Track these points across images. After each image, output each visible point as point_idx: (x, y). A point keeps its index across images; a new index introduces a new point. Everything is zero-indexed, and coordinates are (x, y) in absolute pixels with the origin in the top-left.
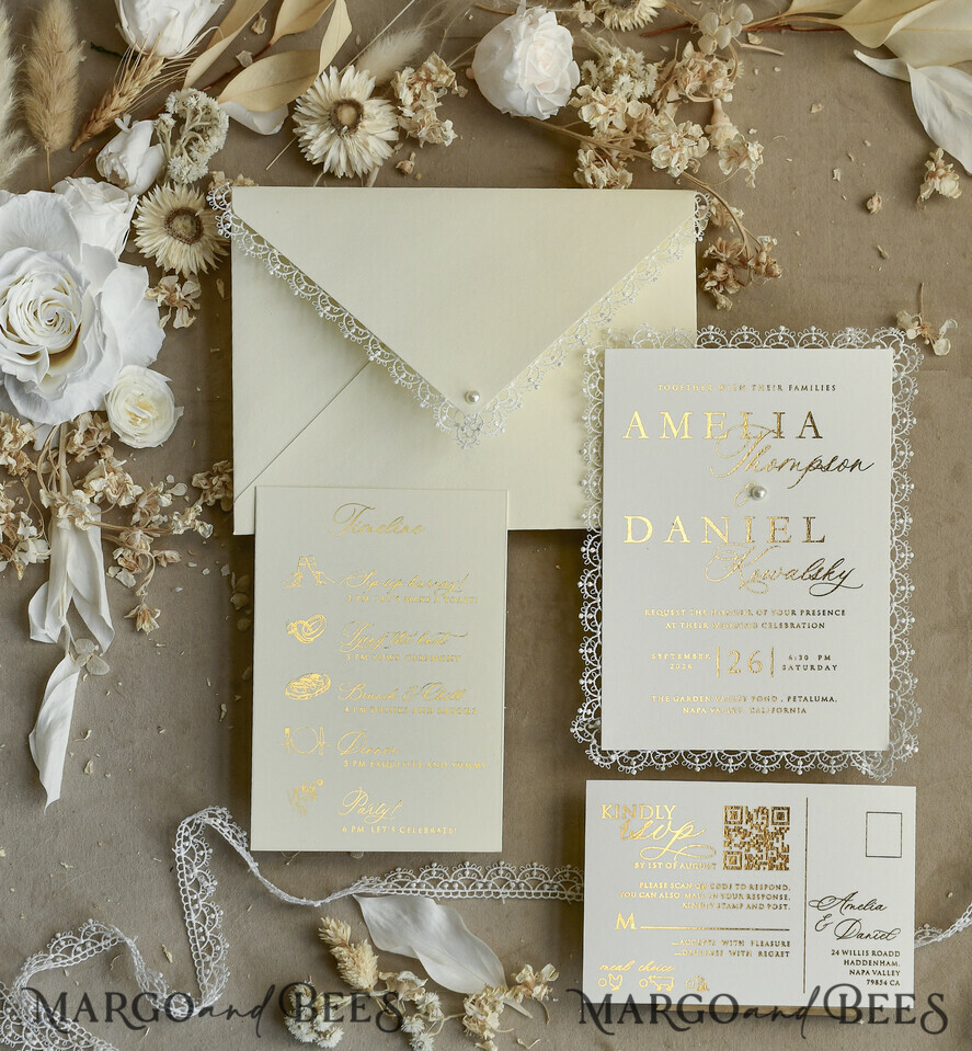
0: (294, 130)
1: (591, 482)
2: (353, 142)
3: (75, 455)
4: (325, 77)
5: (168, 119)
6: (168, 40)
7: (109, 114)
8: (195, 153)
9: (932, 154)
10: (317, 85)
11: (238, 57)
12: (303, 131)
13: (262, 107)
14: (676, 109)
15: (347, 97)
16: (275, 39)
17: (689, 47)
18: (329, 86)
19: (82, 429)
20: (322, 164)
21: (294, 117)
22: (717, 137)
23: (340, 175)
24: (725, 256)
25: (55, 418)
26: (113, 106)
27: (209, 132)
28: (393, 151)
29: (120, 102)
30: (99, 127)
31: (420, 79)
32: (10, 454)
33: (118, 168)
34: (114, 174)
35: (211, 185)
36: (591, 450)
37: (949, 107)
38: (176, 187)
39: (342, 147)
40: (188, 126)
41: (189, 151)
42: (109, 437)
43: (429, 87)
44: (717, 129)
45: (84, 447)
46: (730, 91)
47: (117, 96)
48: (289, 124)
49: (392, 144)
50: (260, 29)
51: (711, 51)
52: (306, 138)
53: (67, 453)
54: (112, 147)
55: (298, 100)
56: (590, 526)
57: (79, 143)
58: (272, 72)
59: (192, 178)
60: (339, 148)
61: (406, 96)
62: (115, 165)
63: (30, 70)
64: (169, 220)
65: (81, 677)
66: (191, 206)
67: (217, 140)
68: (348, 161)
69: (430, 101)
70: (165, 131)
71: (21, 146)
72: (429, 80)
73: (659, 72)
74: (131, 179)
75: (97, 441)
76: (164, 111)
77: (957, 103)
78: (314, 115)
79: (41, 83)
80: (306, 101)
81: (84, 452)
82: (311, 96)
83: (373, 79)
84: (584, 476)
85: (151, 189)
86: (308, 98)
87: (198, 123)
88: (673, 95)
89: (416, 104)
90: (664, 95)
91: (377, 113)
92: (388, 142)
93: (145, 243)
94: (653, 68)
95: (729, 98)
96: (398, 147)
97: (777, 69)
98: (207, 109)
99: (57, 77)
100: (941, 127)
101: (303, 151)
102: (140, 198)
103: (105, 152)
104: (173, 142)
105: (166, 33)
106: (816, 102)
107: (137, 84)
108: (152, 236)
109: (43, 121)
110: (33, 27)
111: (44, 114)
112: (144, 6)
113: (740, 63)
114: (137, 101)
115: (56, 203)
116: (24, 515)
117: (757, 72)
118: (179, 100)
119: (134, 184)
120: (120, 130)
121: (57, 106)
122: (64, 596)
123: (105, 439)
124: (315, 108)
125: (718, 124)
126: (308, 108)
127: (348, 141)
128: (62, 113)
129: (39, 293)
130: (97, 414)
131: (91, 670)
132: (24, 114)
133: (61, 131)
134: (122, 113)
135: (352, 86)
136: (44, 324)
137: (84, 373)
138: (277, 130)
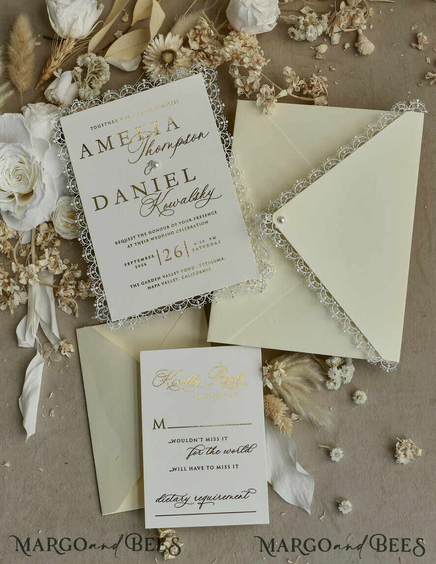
0: (143, 68)
3: (40, 246)
4: (156, 39)
5: (79, 70)
6: (76, 30)
7: (50, 70)
8: (94, 85)
10: (153, 44)
11: (115, 34)
12: (147, 68)
13: (127, 57)
14: (340, 36)
15: (168, 48)
16: (133, 23)
17: (343, 4)
18: (158, 44)
19: (42, 233)
21: (144, 61)
22: (362, 48)
25: (26, 227)
26: (52, 65)
27: (101, 74)
29: (55, 63)
30: (47, 76)
33: (54, 96)
34: (53, 99)
40: (89, 72)
41: (90, 85)
42: (56, 235)
44: (361, 44)
45: (44, 242)
46: (365, 24)
47: (53, 61)
48: (142, 65)
50: (125, 19)
51: (354, 4)
52: (149, 71)
53: (36, 246)
54: (51, 86)
55: (144, 53)
57: (38, 85)
58: (131, 40)
62: (52, 95)
63: (9, 52)
65: (47, 364)
70: (78, 75)
71: (7, 91)
73: (329, 18)
74: (61, 100)
75: (50, 238)
76: (76, 65)
78: (152, 59)
79: (15, 58)
80: (149, 53)
81: (44, 245)
82: (150, 49)
83: (182, 38)
86: (149, 51)
87: (93, 70)
90: (332, 29)
94: (325, 17)
95: (365, 27)
97: (391, 10)
98: (98, 62)
99: (22, 54)
103: (48, 89)
104: (82, 80)
105: (74, 27)
106: (413, 24)
107: (62, 54)
109: (16, 77)
110: (11, 31)
111: (16, 73)
112: (61, 15)
113: (371, 9)
114: (63, 62)
115: (17, 119)
116: (12, 280)
117: (381, 12)
118: (83, 60)
119: (63, 103)
120: (56, 77)
121: (23, 69)
122: (34, 322)
123: (55, 237)
124: (152, 56)
125: (361, 41)
126: (150, 56)
127: (170, 71)
128: (26, 72)
129: (10, 165)
130: (50, 223)
131: (52, 360)
132: (8, 75)
133: (26, 81)
134: (56, 69)
135: (171, 43)
136: (14, 180)
137: (36, 203)
138: (136, 68)
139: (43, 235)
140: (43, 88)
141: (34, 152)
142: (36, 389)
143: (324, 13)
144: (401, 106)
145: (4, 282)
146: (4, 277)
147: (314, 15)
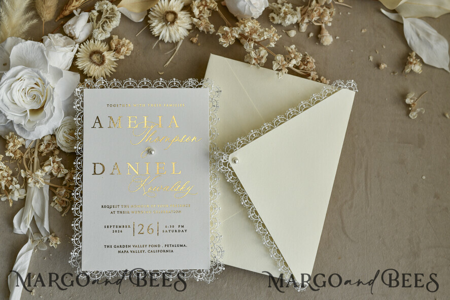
0: (148, 21)
2: (173, 29)
3: (42, 152)
5: (95, 13)
7: (71, 8)
8: (105, 28)
9: (410, 54)
10: (159, 4)
12: (151, 22)
13: (137, 10)
15: (171, 10)
17: (314, 2)
18: (164, 4)
19: (45, 142)
20: (159, 36)
21: (149, 16)
22: (324, 40)
23: (166, 41)
25: (33, 137)
26: (73, 4)
27: (113, 19)
28: (189, 33)
29: (76, 4)
30: (67, 13)
31: (202, 5)
32: (12, 152)
33: (71, 31)
34: (70, 33)
35: (112, 41)
37: (418, 35)
38: (96, 42)
39: (168, 30)
40: (104, 16)
41: (103, 27)
43: (206, 8)
44: (323, 36)
45: (46, 150)
46: (330, 22)
47: (75, 1)
48: (147, 19)
49: (189, 30)
51: (323, 4)
52: (152, 25)
53: (39, 152)
54: (70, 22)
55: (151, 9)
57: (59, 18)
59: (103, 38)
60: (166, 30)
61: (196, 12)
62: (70, 30)
64: (91, 56)
65: (34, 250)
66: (101, 50)
67: (116, 23)
68: (170, 36)
69: (205, 14)
70: (93, 17)
71: (32, 18)
72: (206, 5)
73: (301, 11)
74: (77, 36)
75: (51, 148)
76: (94, 9)
77: (421, 34)
78: (157, 16)
80: (154, 10)
81: (45, 152)
82: (157, 8)
83: (183, 3)
85: (85, 42)
86: (155, 8)
87: (107, 15)
88: (306, 20)
89: (200, 15)
90: (303, 20)
91: (183, 17)
92: (187, 30)
93: (80, 64)
94: (299, 9)
95: (329, 24)
96: (191, 32)
97: (349, 13)
98: (112, 10)
100: (414, 43)
101: (151, 30)
102: (80, 45)
103: (67, 24)
104: (97, 22)
106: (364, 28)
108: (84, 61)
109: (42, 8)
111: (42, 6)
114: (83, 4)
115: (39, 47)
116: (14, 179)
117: (340, 13)
118: (100, 5)
119: (78, 38)
120: (75, 15)
121: (49, 3)
122: (29, 216)
123: (55, 147)
124: (157, 13)
125: (324, 34)
126: (155, 13)
127: (170, 28)
128: (51, 6)
129: (27, 86)
130: (53, 136)
131: (39, 248)
132: (34, 5)
133: (49, 13)
134: (76, 8)
135: (174, 5)
136: (29, 99)
137: (45, 121)
138: (141, 20)
139: (46, 144)
140: (62, 22)
141: (49, 78)
142: (24, 270)
143: (299, 6)
144: (340, 84)
145: (8, 179)
146: (8, 175)
147: (290, 5)
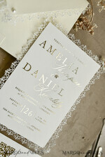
1: (25, 49)
24: (85, 21)
36: (30, 42)
56: (18, 59)
84: (25, 46)
